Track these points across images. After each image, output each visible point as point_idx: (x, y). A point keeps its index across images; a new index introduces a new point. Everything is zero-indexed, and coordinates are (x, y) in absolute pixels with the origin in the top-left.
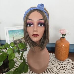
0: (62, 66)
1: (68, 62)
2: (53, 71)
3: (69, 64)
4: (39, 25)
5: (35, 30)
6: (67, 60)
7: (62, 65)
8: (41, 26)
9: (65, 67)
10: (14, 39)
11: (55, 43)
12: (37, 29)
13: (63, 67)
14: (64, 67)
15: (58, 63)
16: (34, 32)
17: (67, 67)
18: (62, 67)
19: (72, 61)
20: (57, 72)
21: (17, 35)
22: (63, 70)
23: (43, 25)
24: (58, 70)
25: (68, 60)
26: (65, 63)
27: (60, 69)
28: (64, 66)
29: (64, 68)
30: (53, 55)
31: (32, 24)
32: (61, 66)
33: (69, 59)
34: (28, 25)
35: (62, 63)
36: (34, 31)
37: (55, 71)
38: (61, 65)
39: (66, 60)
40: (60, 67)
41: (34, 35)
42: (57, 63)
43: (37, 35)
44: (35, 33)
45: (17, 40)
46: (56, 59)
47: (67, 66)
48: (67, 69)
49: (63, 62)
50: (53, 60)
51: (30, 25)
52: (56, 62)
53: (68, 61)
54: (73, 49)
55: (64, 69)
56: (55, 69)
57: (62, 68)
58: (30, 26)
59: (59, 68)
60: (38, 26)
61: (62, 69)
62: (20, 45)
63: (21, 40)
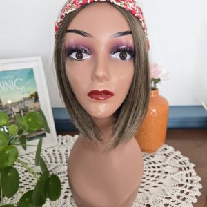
0: (154, 167)
1: (165, 155)
3: (169, 159)
4: (116, 56)
6: (162, 148)
7: (154, 165)
8: (123, 58)
9: (160, 170)
13: (155, 170)
14: (158, 170)
16: (96, 81)
17: (165, 169)
18: (152, 170)
19: (176, 150)
20: (142, 185)
22: (158, 177)
23: (128, 57)
24: (144, 180)
25: (165, 149)
26: (158, 157)
27: (148, 175)
28: (159, 167)
29: (159, 172)
31: (86, 52)
32: (150, 168)
33: (167, 147)
35: (151, 158)
38: (151, 166)
39: (160, 150)
40: (150, 171)
43: (108, 94)
44: (100, 87)
47: (164, 166)
48: (166, 173)
49: (153, 157)
51: (79, 53)
53: (166, 152)
54: (173, 119)
55: (159, 174)
57: (154, 172)
59: (147, 173)
61: (154, 174)
63: (26, 103)
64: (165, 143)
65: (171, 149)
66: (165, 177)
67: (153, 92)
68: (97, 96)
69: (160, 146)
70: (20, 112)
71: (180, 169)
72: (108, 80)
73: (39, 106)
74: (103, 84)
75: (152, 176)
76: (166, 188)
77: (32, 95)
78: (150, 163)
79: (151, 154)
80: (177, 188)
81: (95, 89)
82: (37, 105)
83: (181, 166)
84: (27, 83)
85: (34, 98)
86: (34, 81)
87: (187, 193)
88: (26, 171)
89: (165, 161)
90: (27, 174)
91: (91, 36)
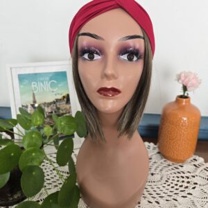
0: (183, 177)
1: (195, 165)
2: (160, 192)
3: (199, 170)
6: (192, 158)
7: (182, 175)
8: (130, 59)
9: (189, 180)
11: (159, 115)
13: (183, 179)
14: (187, 180)
15: (170, 168)
16: (105, 79)
17: (195, 180)
18: (181, 179)
19: (206, 162)
20: (171, 194)
21: (45, 88)
22: (187, 187)
24: (172, 190)
25: (195, 160)
26: (188, 167)
27: (176, 185)
28: (188, 178)
29: (188, 182)
30: (151, 148)
31: (97, 53)
32: (178, 177)
33: (197, 158)
34: (86, 56)
35: (179, 167)
36: (106, 76)
37: (166, 191)
38: (179, 175)
39: (189, 160)
40: (178, 181)
42: (167, 169)
46: (162, 158)
47: (194, 177)
48: (196, 184)
49: (182, 166)
50: (153, 161)
51: (91, 54)
52: (164, 165)
53: (196, 163)
55: (188, 185)
56: (164, 185)
57: (183, 182)
58: (91, 58)
59: (175, 182)
60: (119, 60)
61: (183, 184)
62: (62, 123)
63: (58, 103)
64: (195, 154)
65: (201, 160)
66: (194, 188)
67: (184, 100)
68: (105, 93)
69: (189, 156)
70: (52, 112)
72: (116, 78)
73: (70, 107)
74: (111, 81)
75: (181, 186)
76: (195, 200)
77: (64, 97)
78: (179, 173)
79: (180, 164)
81: (103, 86)
82: (68, 106)
84: (60, 85)
85: (65, 99)
86: (67, 83)
88: (54, 169)
89: (194, 172)
90: (55, 172)
91: (102, 39)
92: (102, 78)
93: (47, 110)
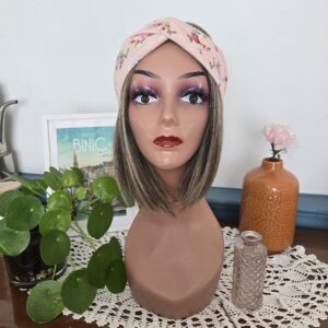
0: (269, 272)
1: (293, 257)
4: (186, 99)
5: (167, 117)
7: (269, 269)
8: (193, 101)
9: (278, 275)
10: (76, 164)
12: (174, 112)
14: (275, 275)
16: (163, 126)
17: (286, 275)
18: (266, 274)
22: (272, 283)
23: (199, 100)
25: (295, 250)
28: (277, 272)
29: (276, 278)
31: (152, 95)
34: (139, 99)
36: (163, 122)
38: (265, 269)
41: (160, 141)
43: (175, 141)
44: (167, 132)
45: (89, 168)
47: (286, 271)
48: (287, 280)
55: (275, 281)
57: (269, 277)
58: (145, 101)
60: (179, 103)
61: (268, 280)
66: (282, 284)
67: (274, 163)
71: (311, 278)
72: (176, 125)
75: (266, 282)
80: (300, 299)
83: (313, 274)
87: (314, 307)
89: (289, 265)
91: (159, 77)
92: (159, 124)
93: (92, 176)
